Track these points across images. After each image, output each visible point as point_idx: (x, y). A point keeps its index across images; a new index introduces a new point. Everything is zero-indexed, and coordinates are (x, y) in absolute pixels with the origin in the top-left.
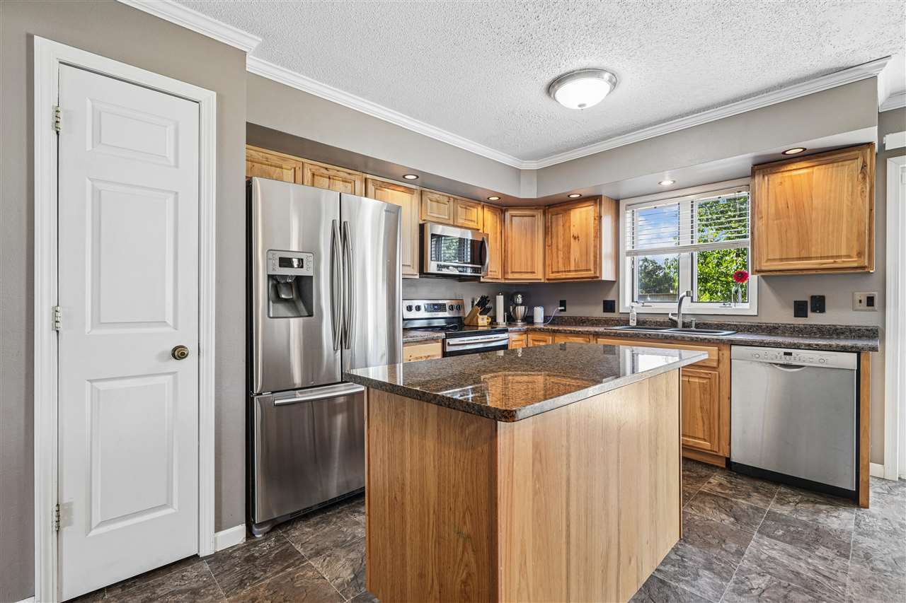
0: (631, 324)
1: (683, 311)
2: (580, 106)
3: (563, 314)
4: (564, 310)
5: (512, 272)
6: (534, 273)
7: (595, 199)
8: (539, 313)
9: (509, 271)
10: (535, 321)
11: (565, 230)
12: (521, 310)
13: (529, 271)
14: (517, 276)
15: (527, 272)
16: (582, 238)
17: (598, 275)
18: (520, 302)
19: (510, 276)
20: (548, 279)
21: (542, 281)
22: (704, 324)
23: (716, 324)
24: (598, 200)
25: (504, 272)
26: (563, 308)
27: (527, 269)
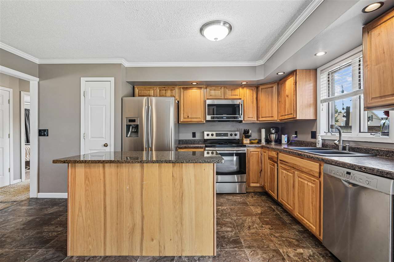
0: (317, 146)
1: (342, 139)
2: (215, 39)
3: (296, 139)
4: (296, 137)
5: (262, 117)
6: (273, 117)
7: (293, 73)
8: (284, 138)
9: (260, 117)
10: (282, 143)
11: (284, 92)
12: (273, 137)
13: (271, 116)
14: (264, 119)
15: (269, 117)
16: (289, 96)
17: (295, 117)
18: (274, 132)
19: (261, 119)
20: (281, 120)
21: (278, 121)
22: (358, 148)
23: (365, 149)
24: (295, 73)
25: (258, 117)
26: (296, 136)
27: (269, 115)
